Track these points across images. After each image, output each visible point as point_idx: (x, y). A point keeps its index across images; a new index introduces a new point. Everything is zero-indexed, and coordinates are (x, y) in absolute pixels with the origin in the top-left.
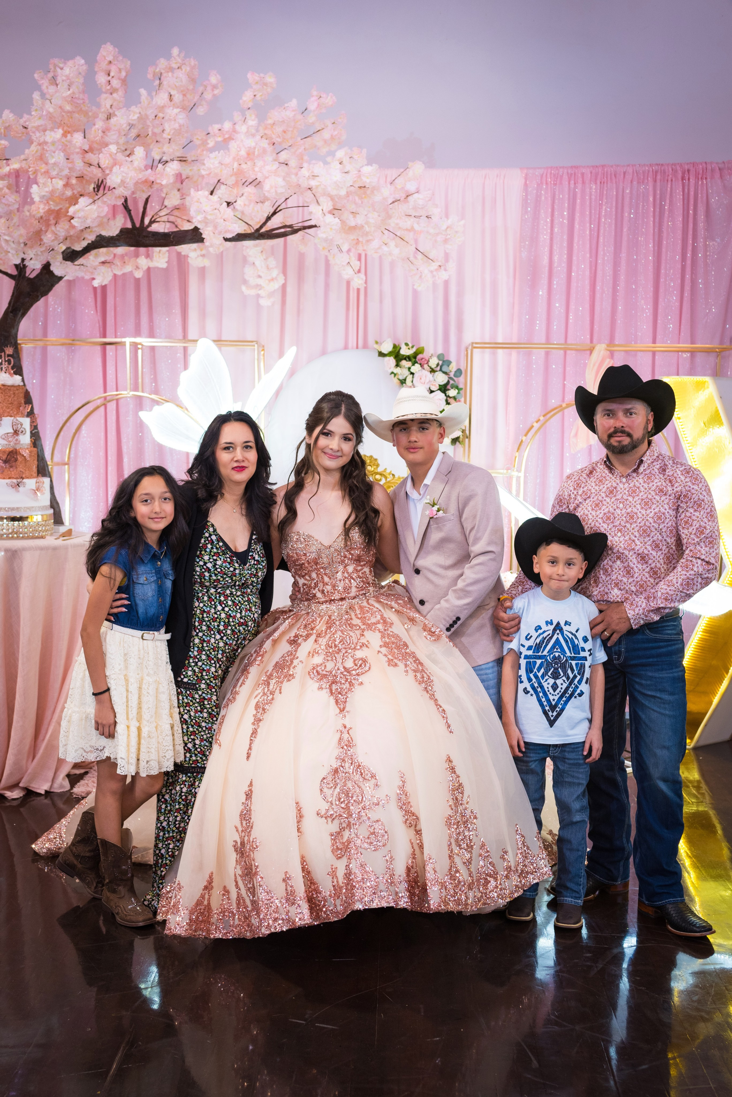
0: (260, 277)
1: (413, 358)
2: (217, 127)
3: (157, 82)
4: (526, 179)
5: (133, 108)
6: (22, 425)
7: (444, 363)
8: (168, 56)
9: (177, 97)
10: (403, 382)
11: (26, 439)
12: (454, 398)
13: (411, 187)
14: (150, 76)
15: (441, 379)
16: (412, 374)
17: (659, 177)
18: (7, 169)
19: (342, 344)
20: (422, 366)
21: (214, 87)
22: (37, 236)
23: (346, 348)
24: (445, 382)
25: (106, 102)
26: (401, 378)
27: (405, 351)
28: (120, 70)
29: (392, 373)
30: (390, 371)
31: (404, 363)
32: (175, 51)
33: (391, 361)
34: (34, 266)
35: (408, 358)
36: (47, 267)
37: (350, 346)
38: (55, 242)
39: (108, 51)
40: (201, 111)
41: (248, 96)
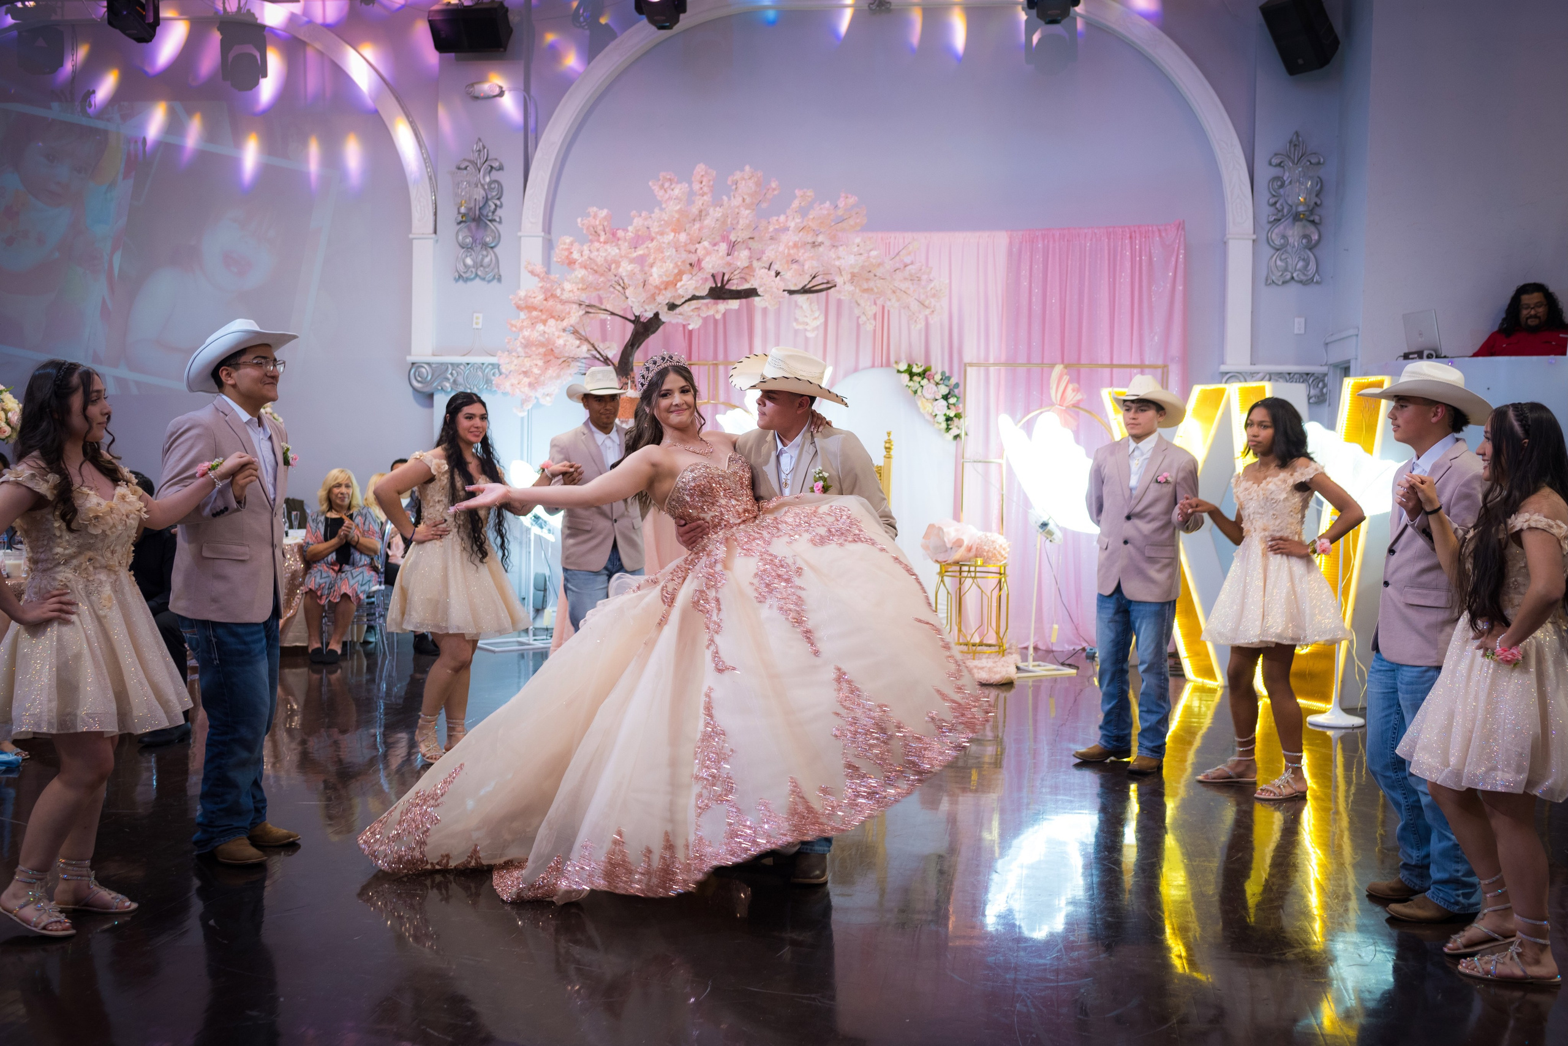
0: (806, 316)
1: (923, 374)
2: (775, 218)
3: (734, 187)
4: (1010, 238)
5: (718, 209)
7: (945, 378)
8: (742, 170)
9: (748, 200)
10: (915, 392)
12: (954, 404)
13: (907, 260)
14: (729, 183)
15: (944, 390)
16: (921, 386)
17: (1112, 236)
18: (635, 255)
19: (869, 363)
20: (929, 380)
21: (774, 190)
22: (653, 297)
23: (873, 366)
24: (947, 392)
25: (699, 202)
26: (913, 390)
27: (915, 370)
28: (709, 181)
29: (907, 386)
30: (905, 384)
31: (916, 378)
32: (747, 168)
33: (906, 377)
34: (648, 316)
35: (919, 375)
36: (657, 315)
37: (876, 364)
38: (664, 298)
39: (700, 168)
40: (764, 205)
41: (796, 204)
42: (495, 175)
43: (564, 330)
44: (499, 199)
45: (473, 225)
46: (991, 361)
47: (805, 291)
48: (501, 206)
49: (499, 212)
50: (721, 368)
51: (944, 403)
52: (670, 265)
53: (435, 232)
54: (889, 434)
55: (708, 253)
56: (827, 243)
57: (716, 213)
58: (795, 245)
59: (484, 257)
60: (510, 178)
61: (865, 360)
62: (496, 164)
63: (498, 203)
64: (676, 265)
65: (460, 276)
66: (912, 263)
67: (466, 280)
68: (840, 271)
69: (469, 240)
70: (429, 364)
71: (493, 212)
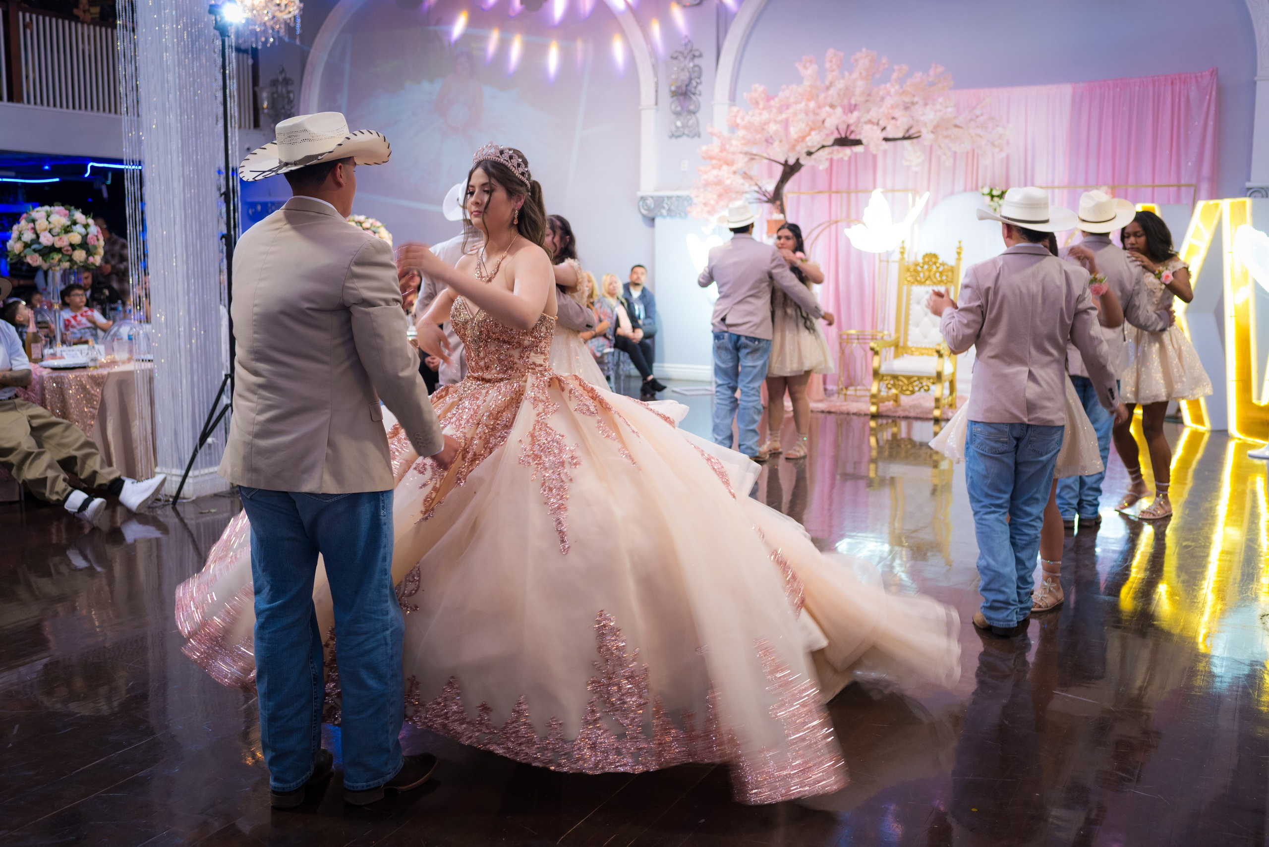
2: (883, 86)
3: (854, 64)
4: (1073, 89)
5: (842, 81)
8: (861, 51)
9: (864, 73)
14: (851, 61)
19: (962, 189)
21: (883, 64)
22: (793, 148)
23: (965, 190)
25: (830, 77)
27: (995, 193)
28: (837, 60)
31: (996, 199)
32: (864, 50)
33: (988, 198)
34: (792, 161)
36: (798, 160)
37: (967, 189)
38: (802, 149)
39: (831, 52)
40: (877, 76)
41: (895, 76)
42: (697, 61)
43: (735, 173)
44: (699, 78)
45: (682, 98)
46: (1056, 184)
47: (904, 138)
48: (701, 83)
49: (700, 88)
50: (853, 196)
52: (803, 125)
53: (656, 104)
54: (960, 242)
55: (829, 115)
56: (921, 102)
57: (840, 84)
58: (892, 107)
59: (689, 120)
60: (706, 63)
61: (959, 186)
62: (697, 54)
63: (698, 81)
64: (807, 125)
65: (673, 135)
66: (982, 115)
67: (678, 137)
68: (925, 124)
69: (679, 109)
70: (652, 197)
71: (696, 88)
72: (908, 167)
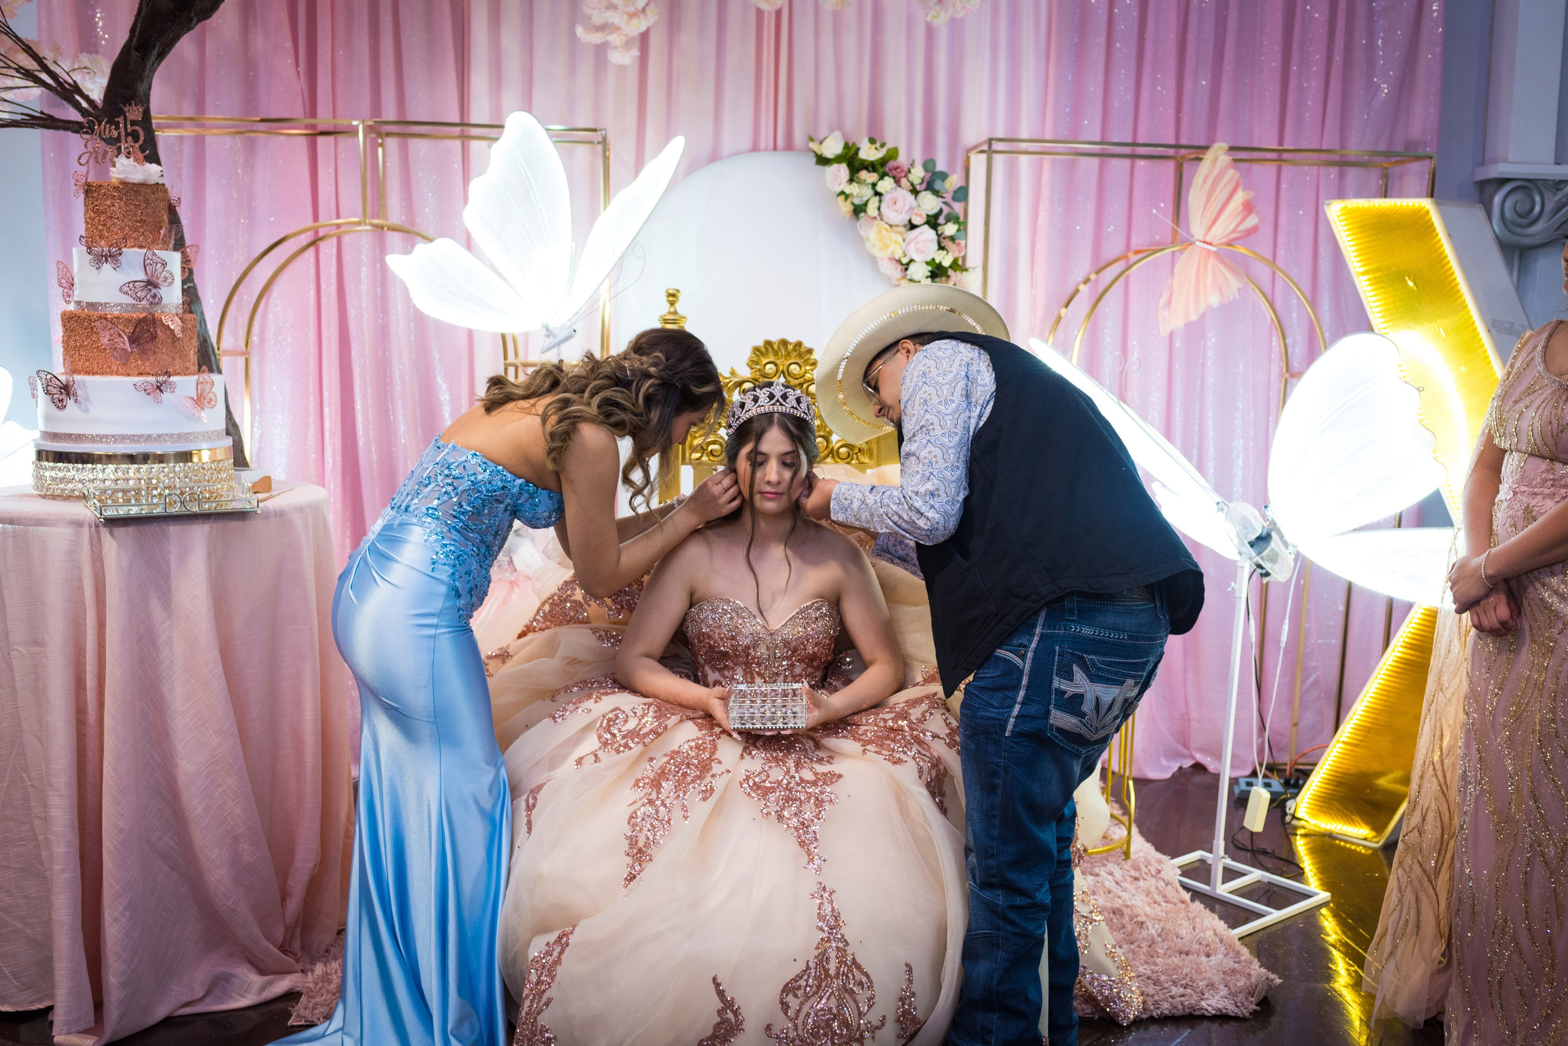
1: (880, 167)
6: (164, 264)
7: (934, 177)
10: (860, 210)
11: (172, 295)
12: (952, 239)
15: (930, 203)
16: (878, 194)
19: (746, 142)
20: (897, 182)
23: (755, 148)
24: (936, 210)
26: (857, 201)
27: (868, 153)
29: (842, 193)
30: (839, 190)
31: (864, 175)
33: (841, 172)
35: (871, 167)
37: (763, 145)
51: (929, 234)
61: (736, 135)
72: (601, 50)
